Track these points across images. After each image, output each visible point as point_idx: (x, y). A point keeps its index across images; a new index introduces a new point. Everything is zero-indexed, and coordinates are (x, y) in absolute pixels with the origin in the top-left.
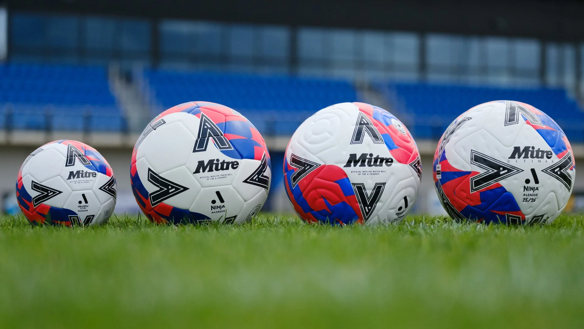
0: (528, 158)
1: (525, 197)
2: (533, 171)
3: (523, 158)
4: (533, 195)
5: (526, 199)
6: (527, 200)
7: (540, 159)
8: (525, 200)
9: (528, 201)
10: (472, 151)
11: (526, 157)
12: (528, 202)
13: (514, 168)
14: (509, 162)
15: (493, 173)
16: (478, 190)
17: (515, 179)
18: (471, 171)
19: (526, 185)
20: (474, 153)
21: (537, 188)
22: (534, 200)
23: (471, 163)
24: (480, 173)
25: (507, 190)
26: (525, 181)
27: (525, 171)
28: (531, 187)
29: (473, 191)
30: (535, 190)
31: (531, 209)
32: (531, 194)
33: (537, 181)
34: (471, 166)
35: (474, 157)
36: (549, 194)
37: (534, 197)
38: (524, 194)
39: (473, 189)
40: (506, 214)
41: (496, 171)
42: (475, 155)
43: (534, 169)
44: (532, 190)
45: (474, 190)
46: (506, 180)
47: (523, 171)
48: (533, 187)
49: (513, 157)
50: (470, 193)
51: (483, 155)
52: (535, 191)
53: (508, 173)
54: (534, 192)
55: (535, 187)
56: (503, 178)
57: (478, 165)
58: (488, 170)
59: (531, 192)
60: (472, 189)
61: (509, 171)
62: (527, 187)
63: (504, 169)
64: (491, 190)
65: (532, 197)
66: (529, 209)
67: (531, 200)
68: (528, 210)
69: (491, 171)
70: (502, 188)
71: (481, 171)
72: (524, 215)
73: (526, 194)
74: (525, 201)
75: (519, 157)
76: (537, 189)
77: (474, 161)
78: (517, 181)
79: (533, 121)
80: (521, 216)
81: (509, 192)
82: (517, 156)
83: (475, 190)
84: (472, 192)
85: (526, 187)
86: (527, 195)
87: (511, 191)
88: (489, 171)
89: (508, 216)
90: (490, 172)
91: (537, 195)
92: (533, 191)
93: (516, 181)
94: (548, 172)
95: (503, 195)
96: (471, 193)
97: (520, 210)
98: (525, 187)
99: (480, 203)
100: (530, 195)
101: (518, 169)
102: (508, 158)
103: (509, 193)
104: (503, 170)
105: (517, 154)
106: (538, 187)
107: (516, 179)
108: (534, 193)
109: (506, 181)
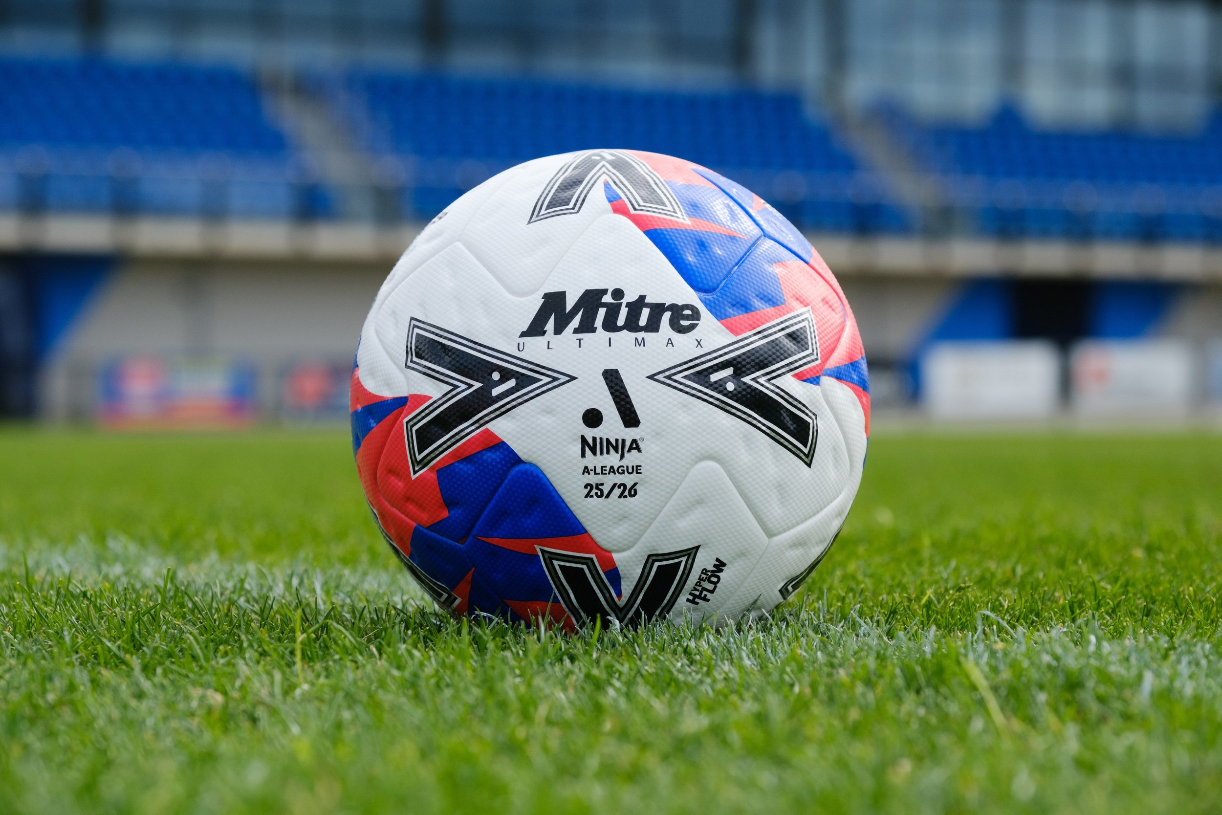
0: (593, 330)
1: (592, 479)
2: (613, 379)
3: (576, 331)
4: (621, 471)
5: (597, 488)
6: (602, 491)
7: (641, 335)
8: (594, 491)
9: (605, 493)
10: (413, 322)
11: (587, 327)
12: (607, 496)
13: (539, 369)
14: (521, 349)
15: (470, 394)
16: (431, 464)
17: (543, 411)
18: (405, 394)
19: (590, 433)
20: (418, 327)
21: (634, 441)
22: (632, 492)
23: (406, 365)
24: (430, 398)
25: (520, 454)
26: (581, 416)
27: (580, 378)
28: (608, 440)
29: (417, 469)
30: (627, 449)
31: (626, 525)
32: (612, 467)
33: (630, 418)
34: (406, 376)
35: (417, 341)
36: (692, 466)
37: (628, 480)
38: (586, 468)
39: (419, 463)
40: (538, 550)
41: (477, 385)
42: (418, 335)
43: (616, 371)
44: (617, 451)
45: (420, 466)
46: (513, 418)
47: (573, 378)
48: (617, 440)
49: (536, 329)
50: (411, 478)
51: (441, 333)
52: (626, 455)
53: (518, 391)
54: (622, 457)
55: (623, 441)
56: (503, 409)
57: (424, 370)
58: (451, 384)
59: (612, 459)
60: (415, 462)
61: (523, 381)
62: (594, 439)
63: (506, 375)
64: (468, 460)
65: (618, 479)
66: (621, 528)
67: (617, 491)
68: (615, 531)
69: (464, 387)
70: (500, 446)
71: (434, 390)
72: (610, 552)
73: (591, 467)
74: (596, 494)
75: (558, 330)
76: (635, 445)
77: (415, 359)
78: (554, 419)
79: (641, 203)
80: (593, 556)
81: (531, 464)
82: (550, 326)
83: (423, 463)
84: (415, 472)
85: (590, 441)
86: (599, 470)
87: (534, 456)
88: (456, 387)
89: (546, 556)
90: (459, 390)
91: (637, 469)
92: (619, 455)
93: (547, 420)
94: (676, 381)
95: (509, 477)
96: (414, 477)
97: (586, 532)
98: (583, 439)
99: (445, 514)
100: (608, 469)
101: (555, 375)
102: (519, 334)
103: (527, 466)
104: (503, 380)
105: (553, 317)
106: (637, 438)
107: (548, 411)
108: (624, 463)
109: (514, 421)
